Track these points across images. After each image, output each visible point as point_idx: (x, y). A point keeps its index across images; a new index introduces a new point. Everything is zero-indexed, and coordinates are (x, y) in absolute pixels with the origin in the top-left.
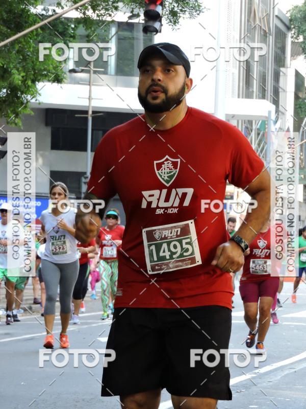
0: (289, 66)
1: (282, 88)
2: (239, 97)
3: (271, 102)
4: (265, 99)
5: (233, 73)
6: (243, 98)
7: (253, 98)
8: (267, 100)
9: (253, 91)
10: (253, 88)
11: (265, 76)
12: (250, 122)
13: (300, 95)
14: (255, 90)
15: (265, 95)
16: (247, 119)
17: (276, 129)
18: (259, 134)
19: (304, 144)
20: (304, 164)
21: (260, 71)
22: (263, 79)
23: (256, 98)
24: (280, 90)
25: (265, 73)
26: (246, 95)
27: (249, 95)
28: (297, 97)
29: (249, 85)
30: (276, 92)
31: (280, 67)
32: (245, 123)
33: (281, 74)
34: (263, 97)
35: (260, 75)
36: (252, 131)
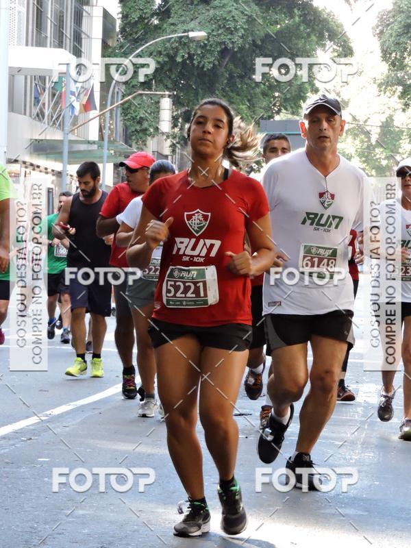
0: (95, 4)
1: (85, 34)
2: (27, 45)
3: (70, 52)
4: (62, 47)
5: (19, 12)
6: (32, 45)
7: (46, 47)
8: (65, 49)
9: (47, 37)
10: (46, 32)
11: (63, 16)
12: (43, 79)
13: (110, 43)
14: (49, 35)
15: (62, 42)
16: (38, 74)
17: (77, 88)
18: (54, 95)
19: (115, 109)
20: (114, 135)
21: (56, 11)
22: (60, 20)
23: (50, 47)
24: (83, 36)
25: (63, 12)
26: (36, 41)
27: (40, 43)
28: (105, 45)
29: (40, 29)
30: (78, 38)
31: (82, 5)
32: (35, 79)
33: (84, 14)
34: (60, 44)
35: (56, 15)
36: (44, 91)
